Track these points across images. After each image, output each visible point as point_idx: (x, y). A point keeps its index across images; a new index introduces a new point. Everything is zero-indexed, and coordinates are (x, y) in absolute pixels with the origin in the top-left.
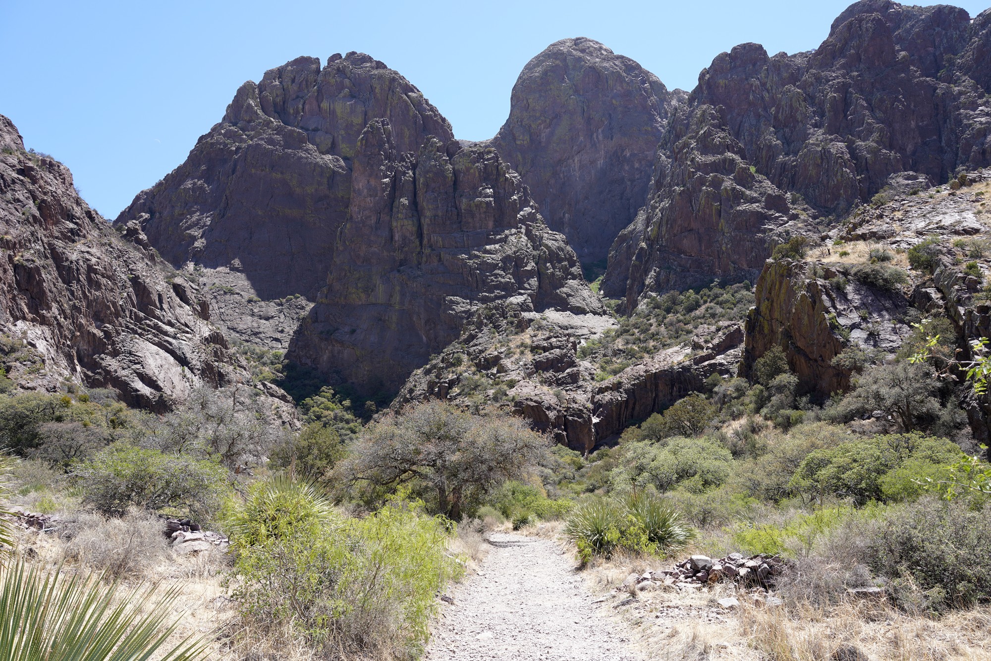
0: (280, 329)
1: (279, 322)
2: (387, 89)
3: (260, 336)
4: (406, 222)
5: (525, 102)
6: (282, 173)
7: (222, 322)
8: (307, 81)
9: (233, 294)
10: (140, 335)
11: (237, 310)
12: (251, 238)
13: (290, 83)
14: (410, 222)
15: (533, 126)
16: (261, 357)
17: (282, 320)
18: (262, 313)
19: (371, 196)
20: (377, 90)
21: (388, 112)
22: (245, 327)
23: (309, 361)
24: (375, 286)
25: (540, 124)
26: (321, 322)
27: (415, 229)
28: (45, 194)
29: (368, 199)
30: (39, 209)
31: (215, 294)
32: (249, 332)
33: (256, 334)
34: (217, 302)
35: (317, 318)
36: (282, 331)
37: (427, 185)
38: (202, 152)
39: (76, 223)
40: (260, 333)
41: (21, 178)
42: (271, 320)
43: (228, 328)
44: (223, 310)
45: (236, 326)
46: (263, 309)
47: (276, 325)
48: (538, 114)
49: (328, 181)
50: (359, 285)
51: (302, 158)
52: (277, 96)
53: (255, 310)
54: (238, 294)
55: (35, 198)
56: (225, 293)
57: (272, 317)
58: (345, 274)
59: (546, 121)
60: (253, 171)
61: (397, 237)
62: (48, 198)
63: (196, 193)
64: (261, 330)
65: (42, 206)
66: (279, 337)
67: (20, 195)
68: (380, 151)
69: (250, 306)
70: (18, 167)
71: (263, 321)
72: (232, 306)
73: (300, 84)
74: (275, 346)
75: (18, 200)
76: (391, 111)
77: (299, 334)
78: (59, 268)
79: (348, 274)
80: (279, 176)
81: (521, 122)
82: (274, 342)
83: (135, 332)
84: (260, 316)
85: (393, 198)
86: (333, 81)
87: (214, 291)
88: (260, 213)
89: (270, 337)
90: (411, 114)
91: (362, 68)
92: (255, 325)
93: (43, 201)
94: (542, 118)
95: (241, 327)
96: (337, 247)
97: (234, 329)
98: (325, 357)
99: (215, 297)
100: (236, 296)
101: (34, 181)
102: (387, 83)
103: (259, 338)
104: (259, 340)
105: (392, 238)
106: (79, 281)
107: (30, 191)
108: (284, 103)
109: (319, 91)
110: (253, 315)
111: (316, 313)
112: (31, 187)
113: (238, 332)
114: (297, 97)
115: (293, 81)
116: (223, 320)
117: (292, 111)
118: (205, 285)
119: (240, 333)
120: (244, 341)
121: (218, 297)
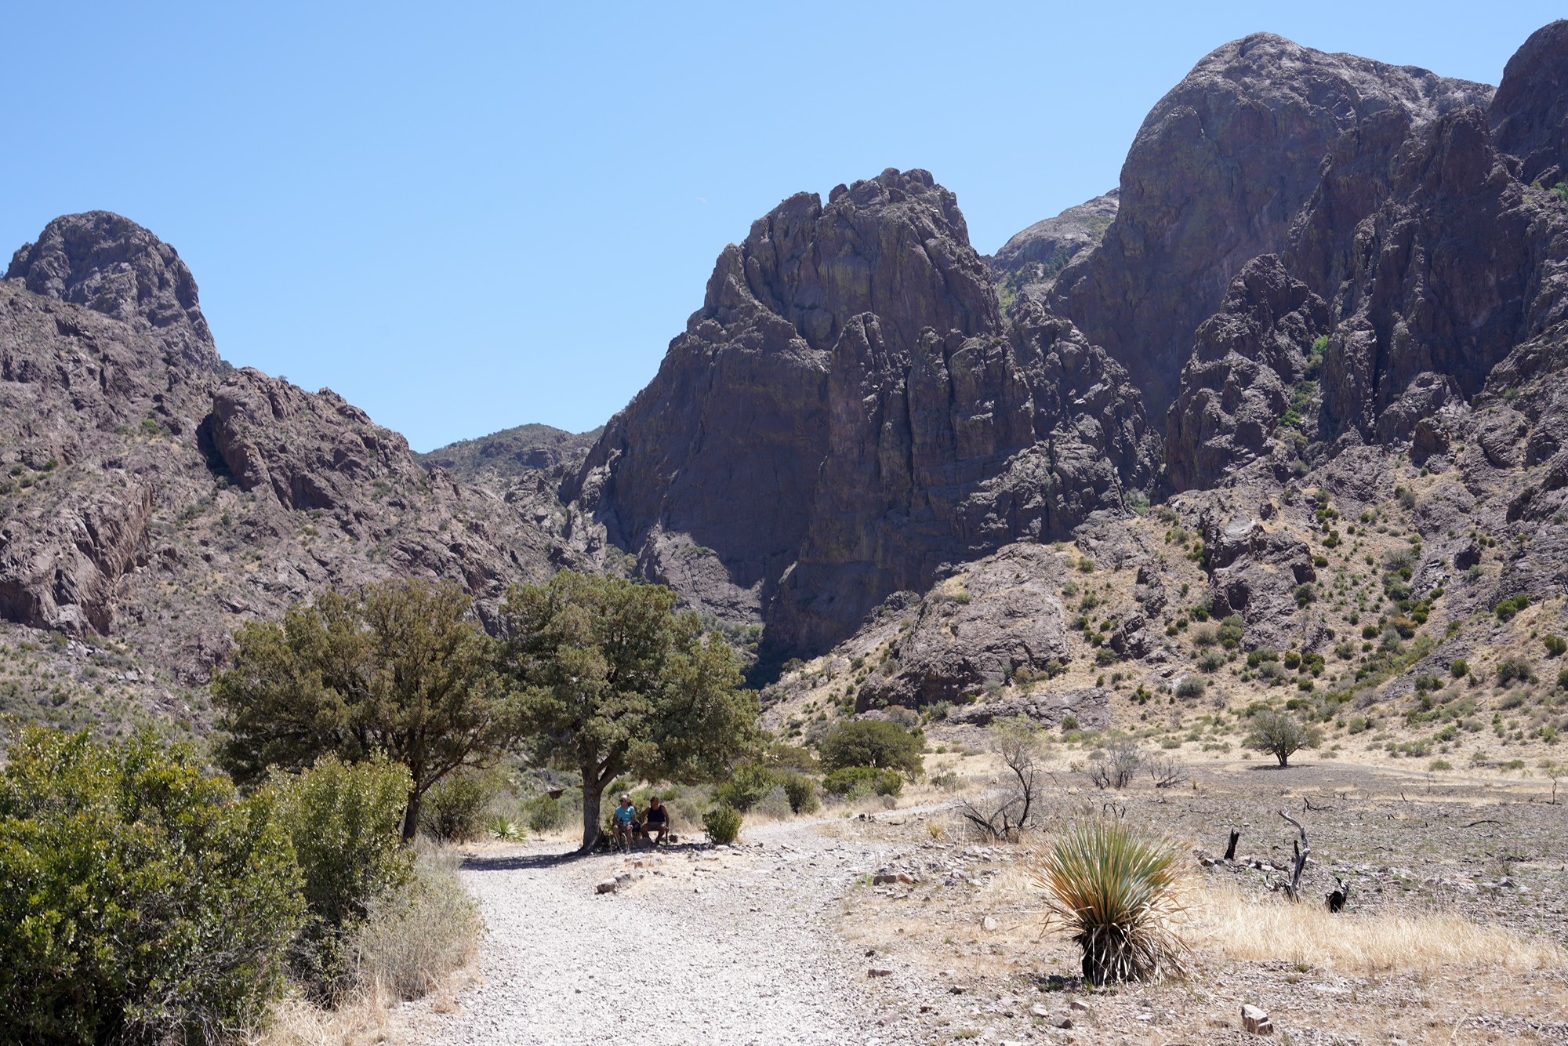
2: (895, 241)
4: (892, 453)
5: (1137, 187)
6: (764, 385)
8: (803, 232)
9: (708, 555)
11: (713, 577)
13: (782, 238)
14: (897, 453)
15: (1150, 223)
16: (736, 634)
17: (764, 584)
19: (851, 422)
20: (884, 244)
21: (898, 275)
22: (721, 597)
23: (787, 637)
24: (858, 539)
25: (1161, 219)
27: (903, 461)
28: (472, 563)
29: (849, 426)
30: (468, 580)
31: (688, 558)
32: (726, 604)
33: (733, 605)
34: (690, 569)
37: (917, 401)
38: (674, 362)
39: (498, 580)
40: (738, 603)
41: (454, 555)
43: (702, 600)
44: (696, 579)
45: (711, 597)
48: (1157, 204)
49: (819, 390)
50: (841, 539)
51: (786, 361)
52: (767, 259)
54: (714, 555)
55: (464, 571)
56: (699, 555)
58: (827, 524)
59: (1170, 212)
60: (731, 386)
61: (884, 473)
62: (473, 569)
64: (739, 599)
65: (470, 577)
67: (454, 573)
68: (859, 362)
70: (452, 543)
73: (795, 237)
74: (754, 618)
75: (453, 577)
76: (901, 273)
78: (486, 624)
79: (830, 524)
80: (761, 389)
81: (1132, 219)
85: (879, 419)
86: (831, 233)
88: (740, 442)
90: (927, 273)
91: (869, 206)
92: (733, 593)
93: (470, 573)
94: (1164, 209)
95: (717, 598)
96: (818, 490)
97: (709, 602)
98: (804, 631)
99: (688, 562)
100: (711, 557)
101: (462, 555)
102: (895, 233)
104: (737, 613)
105: (879, 472)
106: (501, 631)
107: (461, 566)
108: (777, 267)
109: (815, 249)
112: (461, 562)
113: (713, 605)
114: (793, 257)
115: (786, 234)
117: (786, 279)
118: (677, 547)
119: (715, 605)
120: (720, 615)
121: (692, 562)
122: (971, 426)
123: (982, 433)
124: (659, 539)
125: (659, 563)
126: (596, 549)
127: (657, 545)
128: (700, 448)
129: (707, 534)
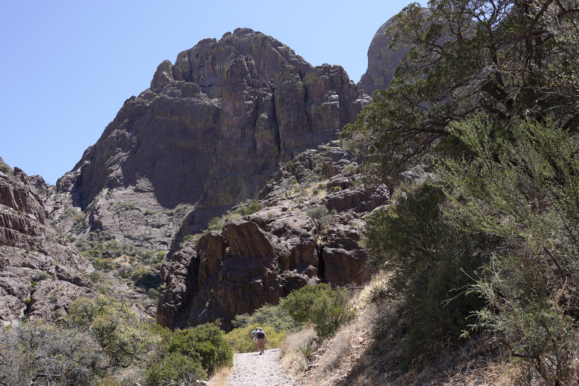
0: (168, 234)
1: (168, 229)
2: (260, 46)
3: (151, 241)
4: (265, 132)
5: (378, 54)
6: (179, 116)
7: (120, 232)
8: (207, 55)
9: (134, 209)
11: (135, 222)
12: (154, 167)
13: (195, 58)
14: (269, 132)
15: (386, 70)
16: (147, 257)
17: (170, 227)
18: (154, 223)
19: (236, 115)
20: (253, 48)
21: (262, 62)
22: (139, 235)
24: (240, 189)
25: (391, 68)
26: (196, 224)
27: (273, 137)
29: (234, 119)
31: (118, 210)
32: (142, 238)
33: (147, 240)
34: (119, 216)
35: (193, 221)
36: (169, 236)
37: (282, 100)
38: (126, 110)
40: (151, 238)
42: (162, 228)
43: (125, 236)
44: (122, 223)
45: (131, 234)
46: (156, 219)
47: (165, 232)
48: (389, 61)
49: (214, 117)
50: (227, 189)
51: (194, 102)
52: (186, 68)
53: (149, 221)
54: (137, 209)
56: (127, 209)
57: (163, 225)
58: (217, 182)
59: (396, 65)
60: (158, 117)
61: (259, 146)
63: (119, 139)
64: (152, 236)
66: (166, 241)
68: (242, 79)
69: (145, 218)
71: (155, 229)
72: (130, 218)
73: (202, 57)
74: (162, 248)
76: (264, 62)
77: (179, 236)
79: (219, 181)
80: (177, 118)
81: (377, 68)
82: (162, 245)
84: (153, 225)
85: (256, 115)
86: (222, 49)
87: (117, 208)
88: (162, 147)
89: (159, 241)
90: (280, 61)
91: (244, 37)
92: (148, 232)
94: (393, 63)
95: (136, 234)
96: (212, 162)
97: (129, 237)
99: (118, 213)
100: (135, 210)
102: (261, 41)
103: (150, 243)
104: (149, 245)
105: (255, 147)
108: (191, 72)
109: (213, 58)
110: (147, 225)
111: (193, 217)
113: (132, 239)
114: (200, 66)
115: (197, 56)
116: (121, 231)
117: (196, 77)
118: (112, 204)
119: (134, 239)
120: (136, 246)
121: (121, 212)
122: (323, 109)
123: (331, 114)
124: (100, 200)
125: (97, 213)
126: (58, 208)
127: (98, 203)
128: (136, 152)
129: (134, 198)
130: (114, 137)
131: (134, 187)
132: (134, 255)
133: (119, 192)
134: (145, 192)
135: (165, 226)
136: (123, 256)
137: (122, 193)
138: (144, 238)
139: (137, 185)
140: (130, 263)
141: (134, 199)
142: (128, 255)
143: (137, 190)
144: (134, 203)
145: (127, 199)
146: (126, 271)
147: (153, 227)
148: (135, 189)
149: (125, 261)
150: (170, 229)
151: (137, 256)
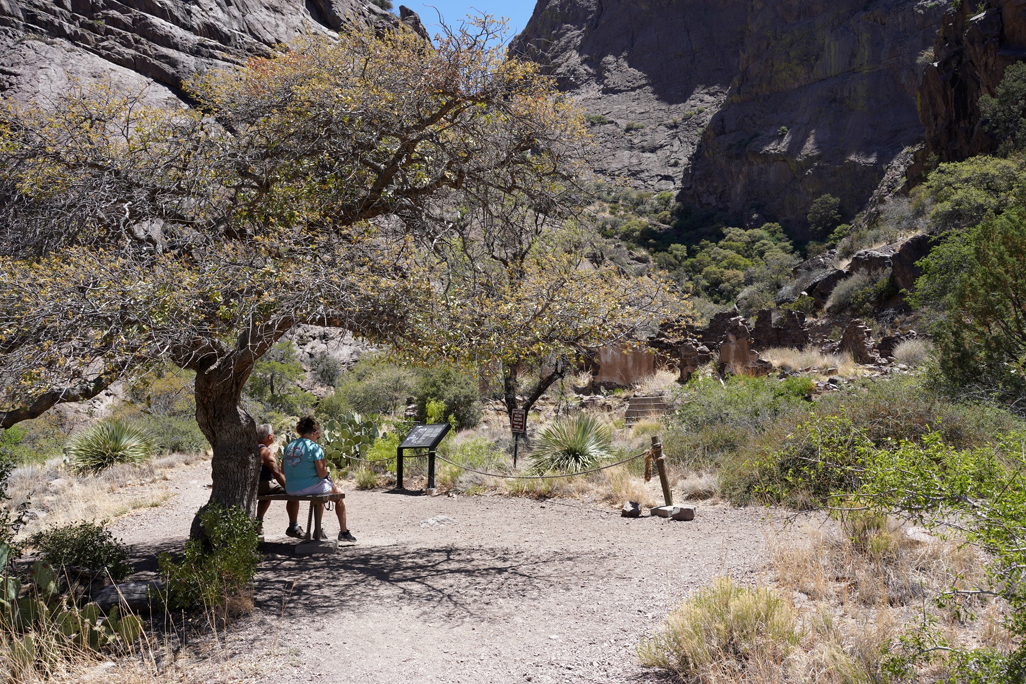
0: (672, 161)
1: (672, 152)
3: (642, 175)
7: (587, 165)
9: (605, 124)
10: (72, 38)
11: (609, 145)
12: (632, 46)
16: (640, 202)
17: (675, 149)
18: (645, 144)
22: (619, 166)
23: (712, 200)
24: (822, 49)
26: (731, 132)
32: (626, 173)
33: (635, 174)
35: (723, 127)
36: (676, 164)
40: (642, 171)
42: (659, 152)
43: (595, 171)
44: (588, 148)
45: (606, 166)
46: (648, 138)
47: (667, 157)
50: (792, 54)
53: (636, 141)
54: (611, 122)
56: (593, 124)
57: (662, 146)
58: (768, 45)
63: (564, 9)
64: (643, 167)
66: (671, 174)
69: (628, 135)
71: (648, 155)
72: (601, 140)
74: (664, 187)
77: (697, 160)
79: (773, 43)
82: (663, 181)
83: (59, 32)
84: (643, 147)
88: (644, 7)
89: (657, 176)
92: (634, 161)
95: (614, 166)
96: (752, 7)
97: (602, 172)
98: (739, 188)
100: (608, 125)
103: (640, 179)
104: (640, 182)
110: (631, 148)
111: (723, 121)
113: (609, 175)
116: (588, 162)
119: (612, 175)
120: (617, 186)
128: (597, 25)
129: (602, 104)
130: (556, 6)
131: (602, 86)
132: (615, 201)
133: (575, 97)
134: (621, 91)
135: (666, 148)
136: (597, 203)
137: (580, 98)
138: (629, 171)
139: (606, 81)
140: (611, 213)
141: (603, 106)
142: (605, 201)
143: (607, 91)
144: (604, 113)
145: (590, 108)
146: (608, 227)
147: (643, 152)
148: (603, 89)
149: (604, 210)
150: (676, 152)
151: (621, 202)
